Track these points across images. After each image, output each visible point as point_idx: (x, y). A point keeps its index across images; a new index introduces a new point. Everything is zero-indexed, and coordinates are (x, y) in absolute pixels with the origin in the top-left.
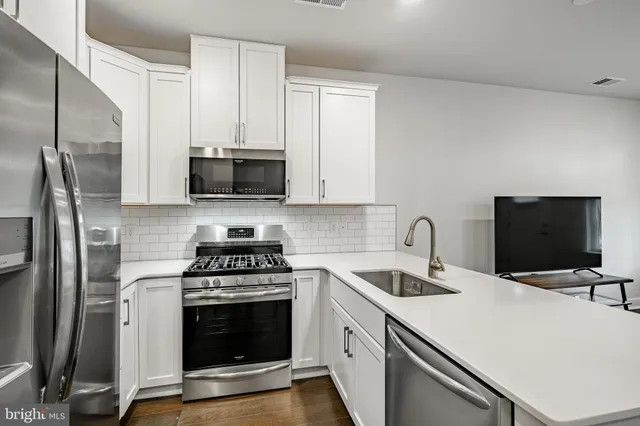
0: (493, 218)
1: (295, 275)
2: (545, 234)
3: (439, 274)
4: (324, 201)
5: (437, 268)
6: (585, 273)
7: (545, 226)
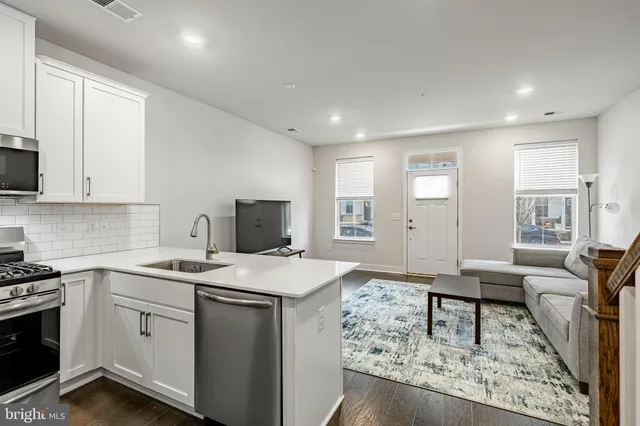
0: (234, 215)
1: (64, 279)
2: (259, 226)
3: (214, 256)
4: (89, 200)
5: (213, 252)
6: (284, 250)
7: (258, 220)
